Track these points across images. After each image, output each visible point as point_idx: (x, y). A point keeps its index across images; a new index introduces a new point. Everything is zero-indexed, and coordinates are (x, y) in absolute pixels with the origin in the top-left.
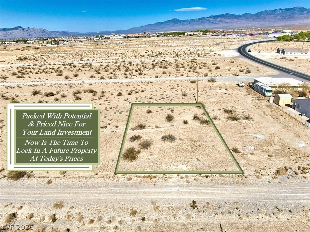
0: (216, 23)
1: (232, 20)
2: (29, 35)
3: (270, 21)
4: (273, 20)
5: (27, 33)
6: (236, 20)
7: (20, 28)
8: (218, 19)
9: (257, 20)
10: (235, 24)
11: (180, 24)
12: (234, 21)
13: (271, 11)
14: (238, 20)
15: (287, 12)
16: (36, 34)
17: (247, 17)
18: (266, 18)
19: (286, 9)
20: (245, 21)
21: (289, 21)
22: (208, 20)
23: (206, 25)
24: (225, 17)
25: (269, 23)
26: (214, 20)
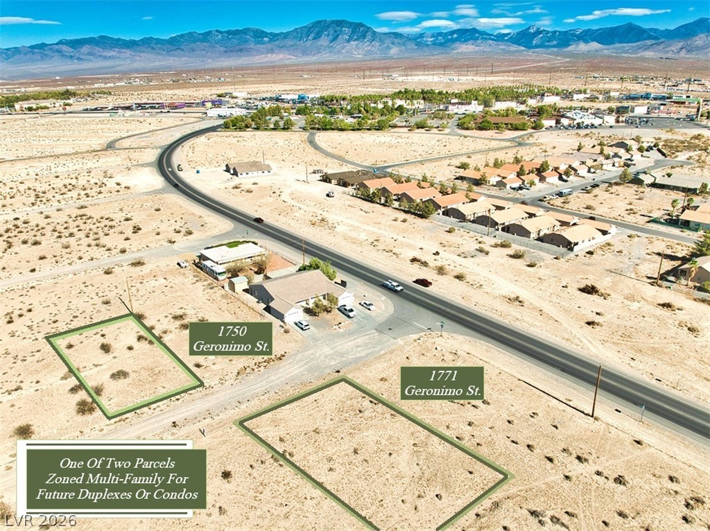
0: (79, 59)
1: (118, 52)
3: (204, 56)
4: (209, 53)
6: (128, 53)
9: (175, 52)
10: (128, 60)
12: (123, 54)
13: (200, 34)
14: (133, 54)
15: (232, 38)
17: (152, 45)
18: (193, 50)
19: (229, 32)
20: (150, 55)
21: (241, 56)
23: (56, 64)
24: (101, 46)
25: (203, 61)
26: (72, 50)
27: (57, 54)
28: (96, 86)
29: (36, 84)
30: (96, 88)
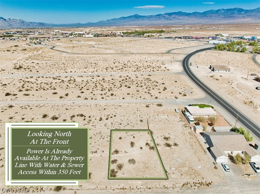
0: (170, 19)
1: (183, 17)
2: (10, 25)
3: (215, 19)
4: (217, 18)
5: (8, 24)
6: (187, 17)
7: (2, 19)
8: (172, 16)
9: (204, 18)
10: (186, 20)
11: (140, 19)
12: (185, 18)
13: (215, 10)
14: (188, 18)
15: (228, 12)
16: (16, 24)
17: (196, 15)
18: (211, 17)
19: (227, 10)
20: (194, 18)
22: (164, 17)
23: (162, 21)
24: (178, 15)
25: (214, 21)
26: (169, 16)
27: (163, 18)
28: (172, 29)
29: (154, 28)
30: (172, 30)
